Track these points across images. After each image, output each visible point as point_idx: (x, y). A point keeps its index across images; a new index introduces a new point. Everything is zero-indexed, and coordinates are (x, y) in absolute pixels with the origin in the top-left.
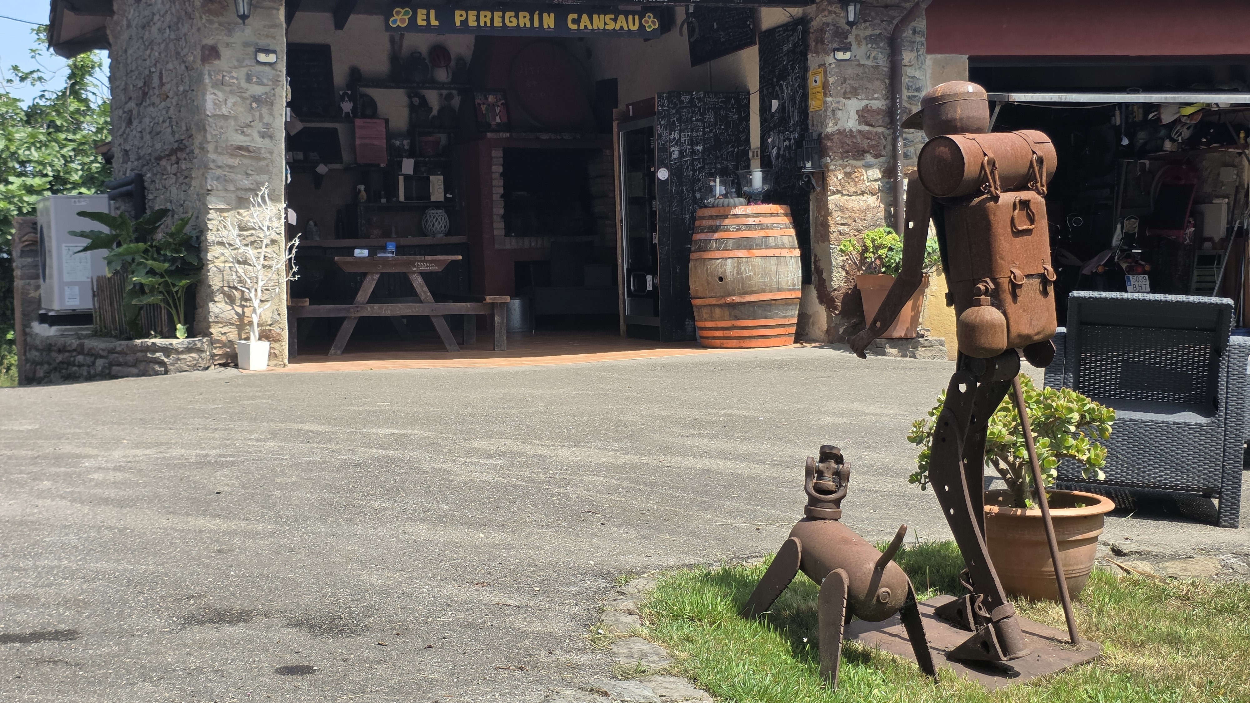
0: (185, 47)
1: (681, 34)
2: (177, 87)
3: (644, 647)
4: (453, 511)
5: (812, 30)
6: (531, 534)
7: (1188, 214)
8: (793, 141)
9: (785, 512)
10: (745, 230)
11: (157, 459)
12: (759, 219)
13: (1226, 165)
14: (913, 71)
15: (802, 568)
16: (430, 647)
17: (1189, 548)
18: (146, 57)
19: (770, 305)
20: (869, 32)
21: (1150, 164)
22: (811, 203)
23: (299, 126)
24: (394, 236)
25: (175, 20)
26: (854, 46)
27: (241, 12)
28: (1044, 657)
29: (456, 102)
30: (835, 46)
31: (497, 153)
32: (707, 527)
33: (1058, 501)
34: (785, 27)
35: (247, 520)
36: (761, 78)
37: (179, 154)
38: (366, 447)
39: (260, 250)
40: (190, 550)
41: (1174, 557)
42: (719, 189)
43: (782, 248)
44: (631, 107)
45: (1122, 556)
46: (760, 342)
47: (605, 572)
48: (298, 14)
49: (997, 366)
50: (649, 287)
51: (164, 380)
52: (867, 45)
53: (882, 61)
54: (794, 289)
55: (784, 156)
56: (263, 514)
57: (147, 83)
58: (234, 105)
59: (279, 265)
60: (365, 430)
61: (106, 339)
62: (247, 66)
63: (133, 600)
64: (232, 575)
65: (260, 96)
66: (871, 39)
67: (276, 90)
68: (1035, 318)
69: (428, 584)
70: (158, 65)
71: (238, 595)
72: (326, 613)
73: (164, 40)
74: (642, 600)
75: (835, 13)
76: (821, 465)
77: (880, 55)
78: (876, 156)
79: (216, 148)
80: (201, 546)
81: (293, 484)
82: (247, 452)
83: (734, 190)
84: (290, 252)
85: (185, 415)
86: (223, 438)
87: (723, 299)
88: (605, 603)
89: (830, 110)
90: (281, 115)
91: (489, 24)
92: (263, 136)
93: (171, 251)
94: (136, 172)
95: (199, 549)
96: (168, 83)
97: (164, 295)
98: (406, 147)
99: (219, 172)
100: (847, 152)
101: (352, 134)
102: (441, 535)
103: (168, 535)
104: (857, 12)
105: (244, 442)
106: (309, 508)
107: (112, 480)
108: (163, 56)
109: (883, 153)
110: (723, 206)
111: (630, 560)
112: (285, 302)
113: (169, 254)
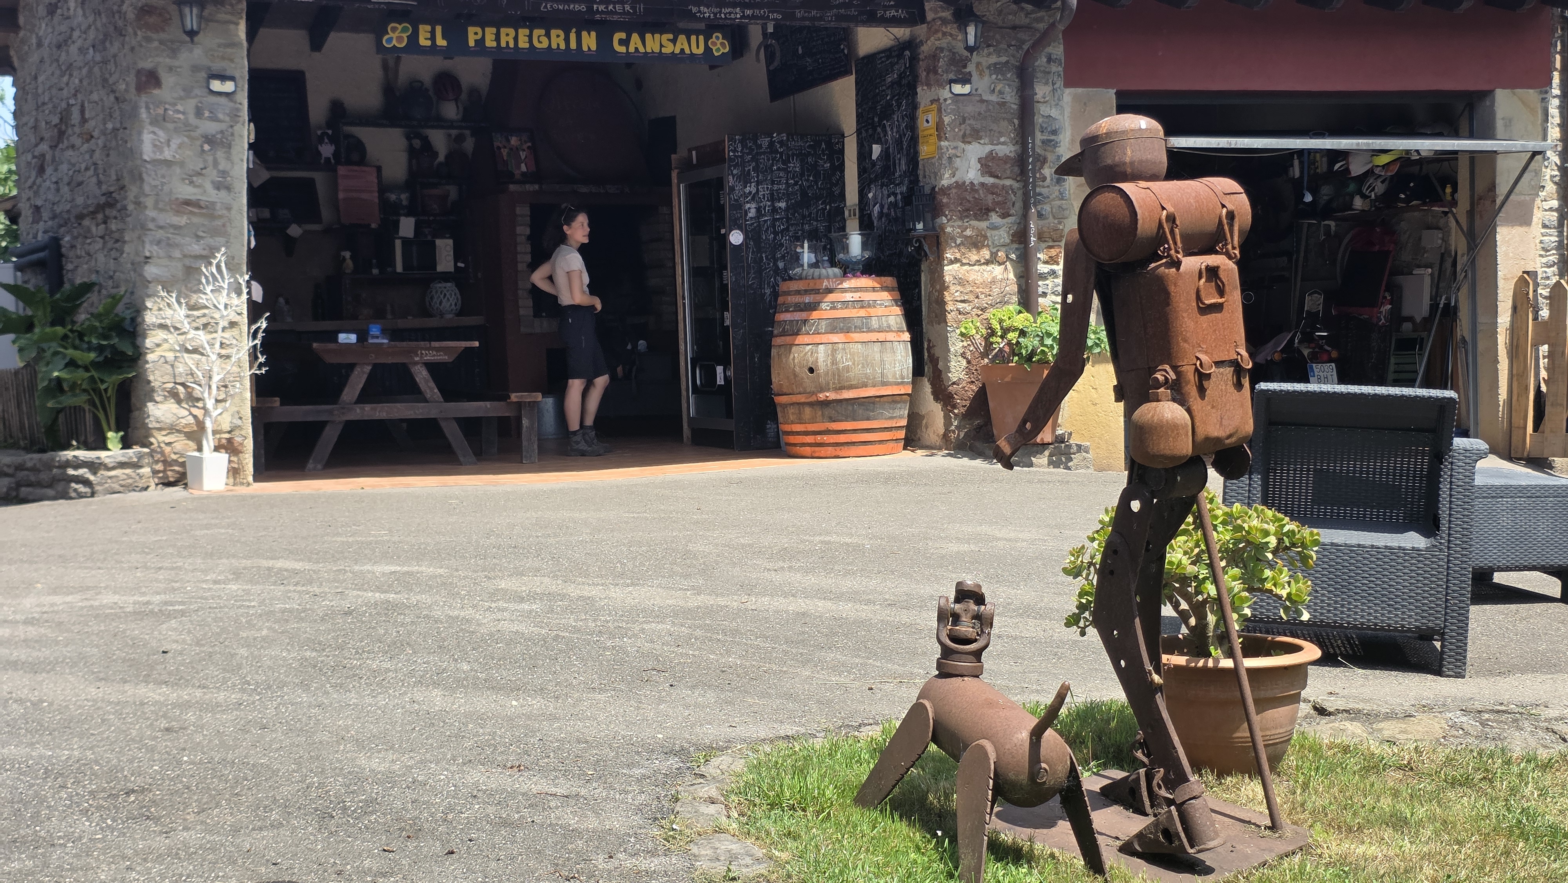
0: (114, 73)
1: (758, 60)
2: (105, 124)
3: (733, 847)
4: (476, 671)
5: (921, 56)
6: (580, 700)
7: (1383, 287)
8: (899, 197)
9: (904, 665)
10: (841, 308)
11: (82, 608)
12: (859, 294)
13: (1429, 228)
14: (1048, 109)
15: (935, 739)
16: (452, 853)
17: (1407, 704)
18: (63, 85)
19: (874, 403)
20: (993, 59)
21: (1336, 226)
22: (923, 274)
23: (265, 175)
24: (389, 316)
25: (101, 37)
26: (975, 77)
27: (189, 27)
28: (1239, 847)
29: (469, 145)
30: (952, 76)
31: (523, 211)
32: (806, 687)
33: (1253, 648)
34: (888, 52)
35: (204, 687)
36: (859, 116)
37: (108, 211)
38: (359, 590)
39: (214, 335)
40: (129, 729)
41: (1390, 716)
42: (807, 257)
43: (887, 332)
44: (694, 153)
45: (1326, 715)
46: (861, 449)
47: (677, 748)
48: (263, 32)
49: (1179, 478)
50: (720, 381)
51: (90, 504)
52: (991, 75)
53: (1011, 97)
54: (902, 383)
55: (888, 215)
56: (225, 681)
57: (65, 118)
58: (179, 148)
59: (241, 355)
60: (356, 568)
61: (12, 451)
62: (197, 96)
63: (53, 797)
64: (186, 762)
65: (214, 136)
66: (996, 68)
67: (235, 128)
68: (1226, 417)
69: (447, 770)
70: (79, 96)
71: (194, 788)
72: (312, 811)
73: (87, 64)
74: (727, 784)
75: (951, 35)
76: (957, 606)
77: (1007, 89)
78: (1004, 216)
79: (157, 202)
80: (142, 723)
81: (264, 639)
82: (201, 598)
83: (826, 258)
84: (254, 336)
85: (118, 549)
86: (168, 579)
87: (814, 396)
88: (680, 789)
89: (945, 157)
90: (242, 160)
91: (512, 45)
92: (218, 187)
93: (98, 338)
94: (51, 234)
95: (140, 727)
96: (92, 119)
97: (90, 394)
98: (405, 203)
99: (160, 234)
100: (967, 210)
101: (334, 186)
102: (461, 703)
103: (98, 708)
104: (979, 34)
105: (198, 584)
106: (286, 671)
107: (22, 637)
108: (85, 83)
109: (1012, 211)
110: (813, 278)
111: (710, 733)
112: (249, 403)
113: (94, 341)
